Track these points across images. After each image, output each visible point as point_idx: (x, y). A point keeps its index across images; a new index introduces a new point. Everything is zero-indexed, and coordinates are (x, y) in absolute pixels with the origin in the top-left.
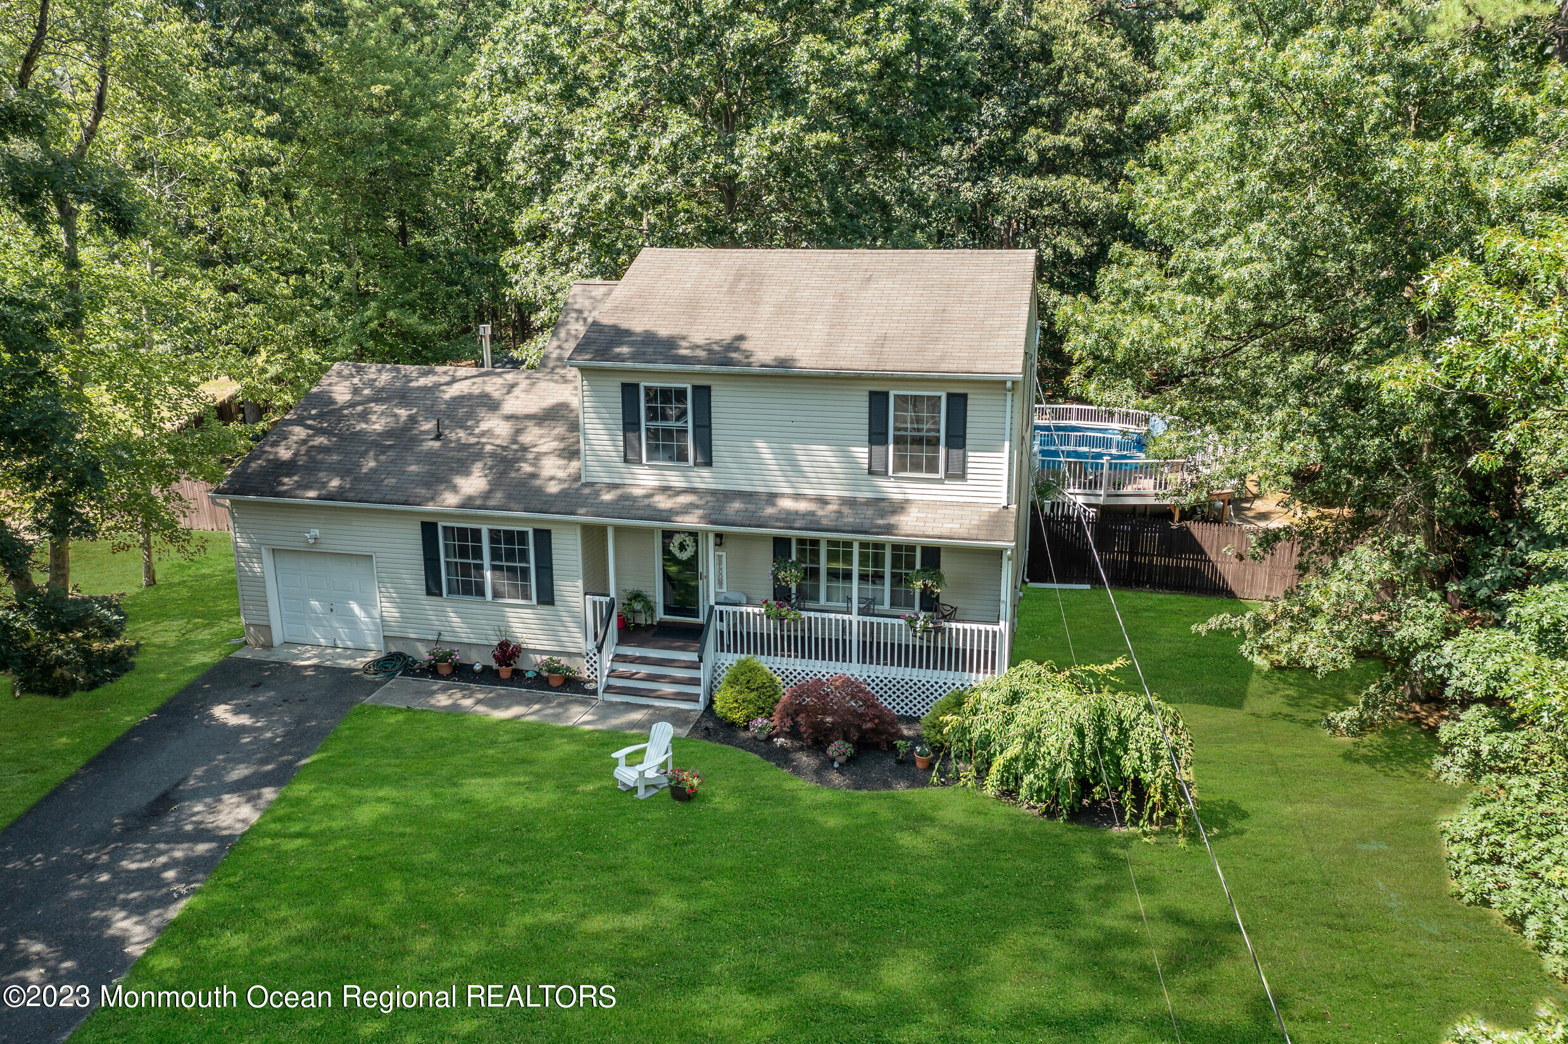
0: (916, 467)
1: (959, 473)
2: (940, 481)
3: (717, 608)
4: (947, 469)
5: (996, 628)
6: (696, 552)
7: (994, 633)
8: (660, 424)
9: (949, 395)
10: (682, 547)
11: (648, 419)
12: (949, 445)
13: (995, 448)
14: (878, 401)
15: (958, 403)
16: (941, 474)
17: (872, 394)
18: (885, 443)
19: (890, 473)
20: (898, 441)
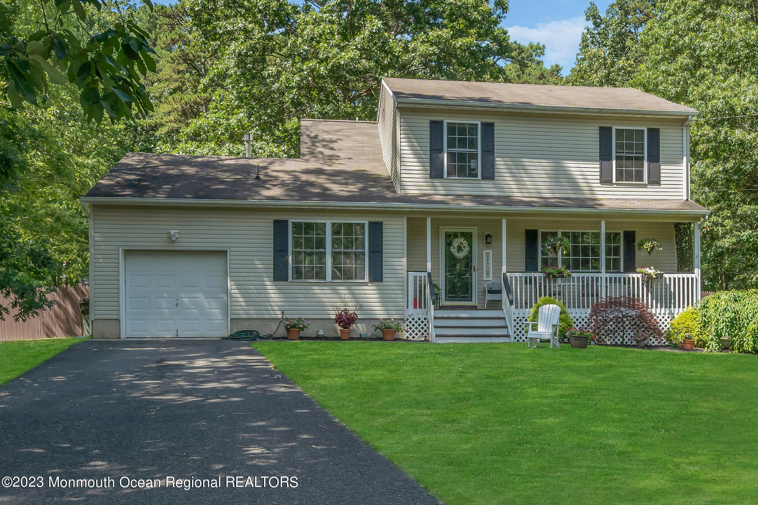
0: (629, 177)
1: (655, 180)
2: (644, 186)
3: (508, 274)
4: (649, 178)
5: (693, 276)
6: (470, 252)
7: (692, 279)
8: (457, 150)
9: (649, 129)
10: (460, 249)
11: (448, 147)
12: (650, 160)
13: (677, 161)
14: (605, 133)
15: (654, 134)
16: (646, 181)
17: (601, 129)
18: (610, 159)
19: (614, 181)
20: (618, 158)
